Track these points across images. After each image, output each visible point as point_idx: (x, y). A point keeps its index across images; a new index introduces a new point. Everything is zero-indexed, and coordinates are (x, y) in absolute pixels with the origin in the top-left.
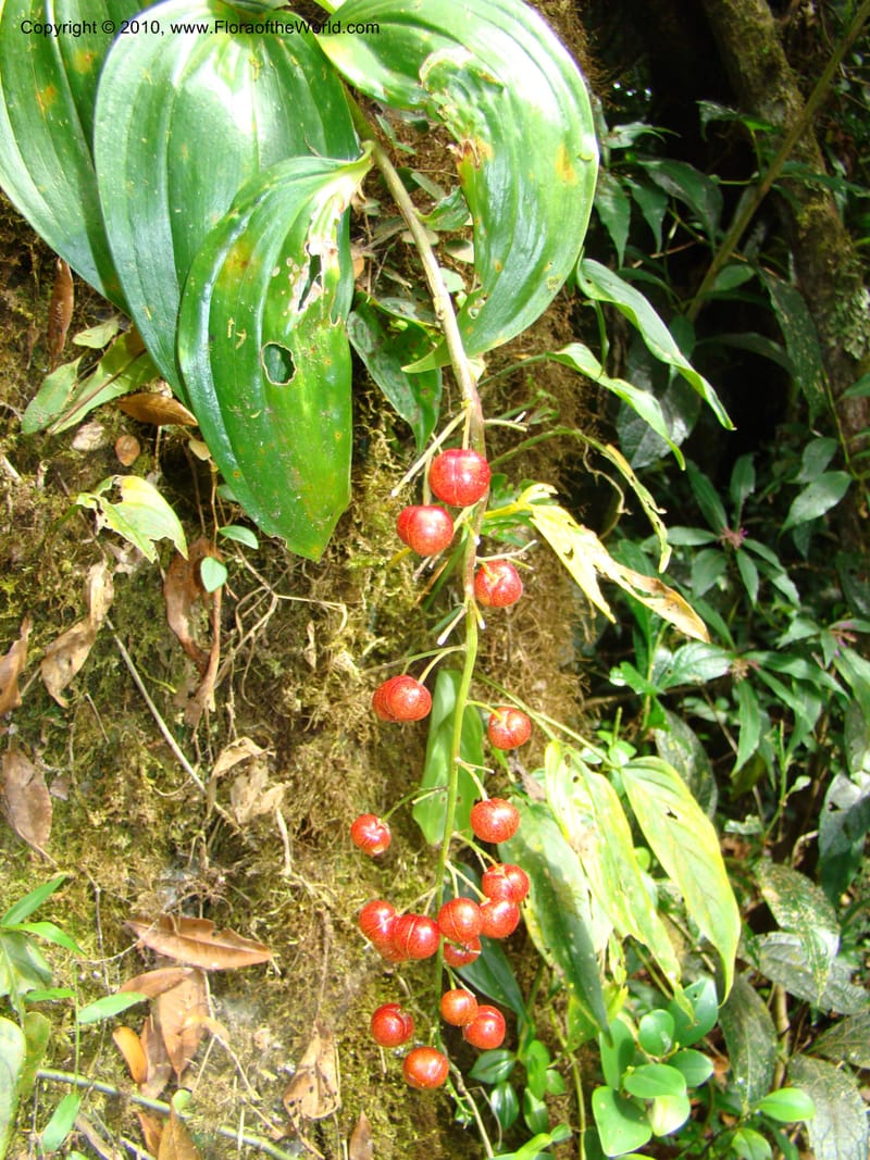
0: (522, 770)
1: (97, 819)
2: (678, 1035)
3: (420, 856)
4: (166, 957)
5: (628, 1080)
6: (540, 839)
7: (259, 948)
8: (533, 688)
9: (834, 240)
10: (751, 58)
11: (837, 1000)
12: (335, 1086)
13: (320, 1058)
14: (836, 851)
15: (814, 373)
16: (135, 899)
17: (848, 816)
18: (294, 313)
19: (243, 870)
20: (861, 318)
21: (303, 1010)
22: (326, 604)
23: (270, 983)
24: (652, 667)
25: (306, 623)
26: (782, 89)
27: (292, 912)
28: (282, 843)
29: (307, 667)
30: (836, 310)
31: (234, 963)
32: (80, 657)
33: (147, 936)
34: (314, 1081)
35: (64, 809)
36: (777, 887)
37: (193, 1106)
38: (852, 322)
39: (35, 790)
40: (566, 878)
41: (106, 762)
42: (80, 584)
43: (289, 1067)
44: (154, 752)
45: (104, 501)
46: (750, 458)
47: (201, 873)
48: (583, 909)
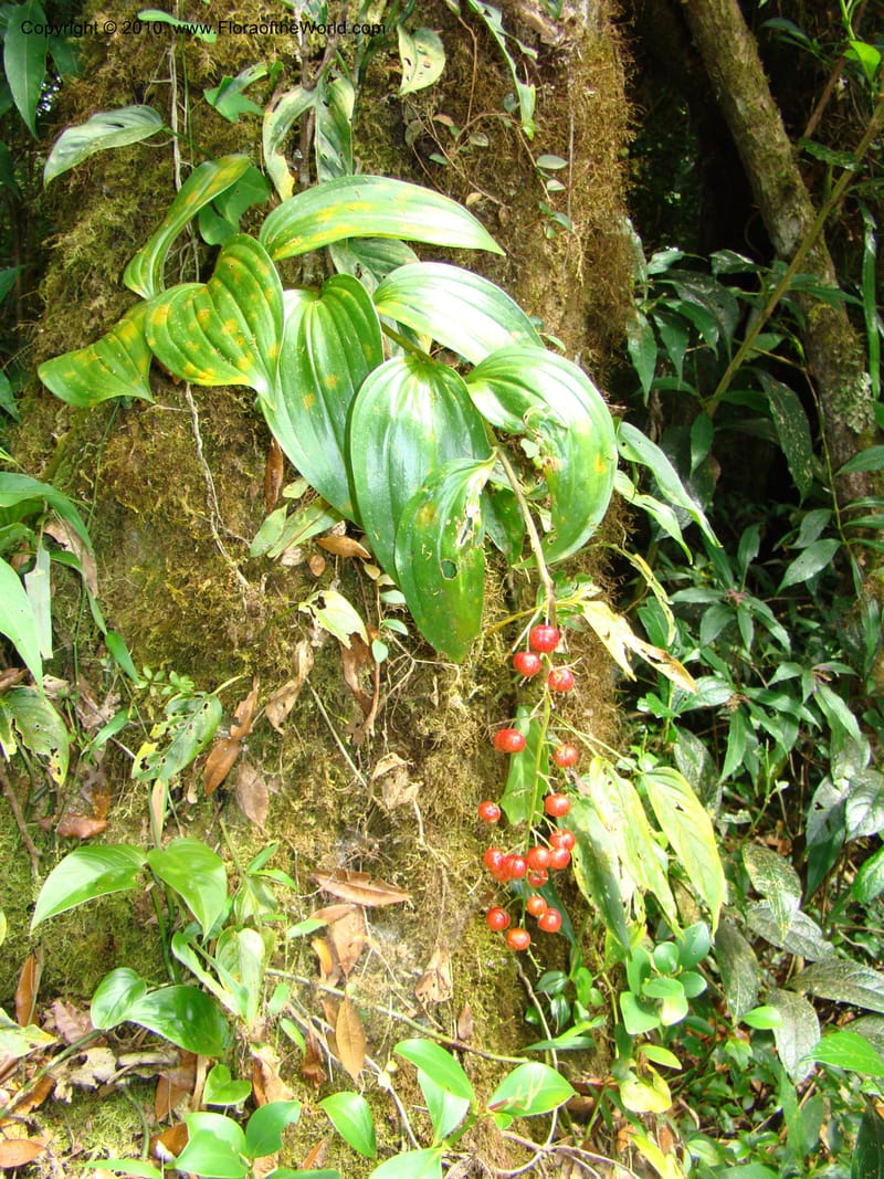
0: (575, 775)
1: (297, 805)
2: (682, 960)
3: (505, 833)
4: (338, 898)
5: (645, 988)
6: (585, 821)
7: (400, 892)
8: (585, 714)
9: (840, 334)
10: (771, 180)
11: (809, 951)
12: (450, 983)
13: (440, 965)
14: (819, 841)
15: (804, 462)
16: (319, 858)
17: (831, 813)
18: (458, 545)
19: (390, 840)
20: (861, 398)
21: (428, 934)
22: (445, 665)
23: (407, 915)
24: (672, 695)
25: (431, 676)
26: (797, 206)
27: (422, 868)
28: (416, 822)
29: (432, 705)
30: (840, 392)
31: (383, 902)
32: (290, 702)
33: (326, 884)
34: (435, 980)
35: (274, 799)
36: (757, 863)
37: (359, 993)
38: (854, 402)
39: (258, 788)
40: (604, 849)
41: (302, 769)
42: (290, 655)
43: (419, 971)
44: (334, 762)
45: (314, 607)
46: (756, 528)
47: (362, 842)
48: (614, 869)
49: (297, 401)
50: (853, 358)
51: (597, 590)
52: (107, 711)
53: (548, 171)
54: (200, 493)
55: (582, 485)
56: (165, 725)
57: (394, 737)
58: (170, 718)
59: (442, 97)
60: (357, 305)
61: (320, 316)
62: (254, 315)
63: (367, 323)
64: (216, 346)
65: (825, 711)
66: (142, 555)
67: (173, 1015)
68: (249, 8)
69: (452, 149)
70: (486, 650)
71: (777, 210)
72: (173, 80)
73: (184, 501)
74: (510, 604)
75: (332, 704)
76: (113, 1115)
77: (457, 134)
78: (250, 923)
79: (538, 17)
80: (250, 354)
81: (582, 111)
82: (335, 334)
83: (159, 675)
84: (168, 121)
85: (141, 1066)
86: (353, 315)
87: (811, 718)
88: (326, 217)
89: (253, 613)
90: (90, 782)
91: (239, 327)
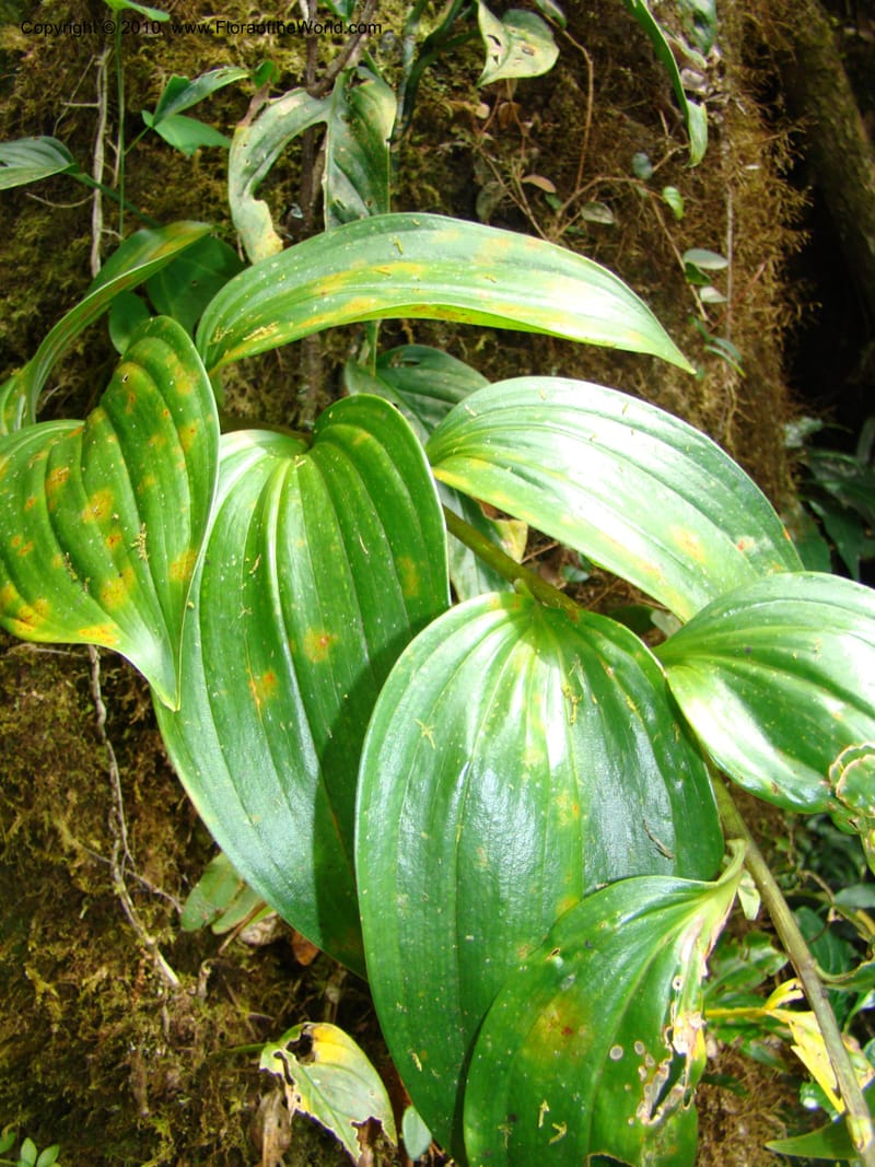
45: (292, 1059)
49: (237, 685)
53: (702, 273)
54: (95, 806)
59: (535, 151)
60: (387, 463)
61: (303, 489)
62: (151, 481)
63: (409, 505)
64: (64, 547)
68: (234, 11)
69: (553, 228)
72: (102, 104)
73: (62, 825)
77: (560, 205)
80: (129, 570)
82: (334, 529)
84: (87, 165)
86: (379, 488)
88: (333, 287)
89: (180, 1039)
91: (117, 508)
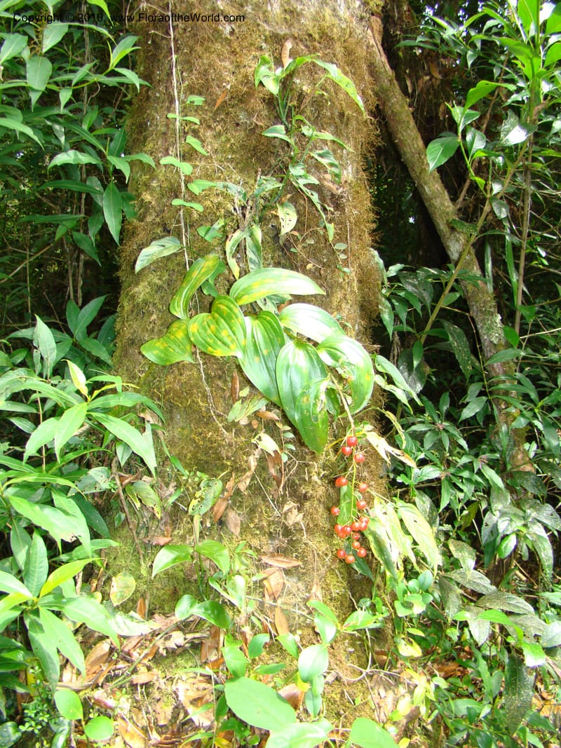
0: (368, 508)
1: (251, 526)
2: (421, 587)
4: (271, 565)
5: (405, 598)
6: (375, 527)
7: (297, 561)
9: (483, 296)
10: (444, 223)
11: (484, 589)
12: (321, 599)
13: (316, 592)
14: (489, 541)
15: (468, 362)
16: (262, 548)
17: (492, 527)
18: (318, 409)
19: (292, 539)
20: (496, 327)
21: (310, 579)
22: (311, 463)
23: (301, 571)
24: (413, 476)
25: (305, 468)
26: (458, 235)
27: (306, 550)
28: (302, 530)
29: (305, 480)
30: (486, 324)
31: (290, 566)
32: (248, 481)
33: (265, 559)
34: (315, 598)
35: (242, 523)
36: (455, 546)
37: (283, 604)
38: (493, 329)
39: (236, 519)
40: (383, 538)
41: (252, 511)
42: (247, 461)
43: (307, 594)
44: (266, 506)
45: (258, 440)
46: (448, 394)
47: (280, 540)
48: (388, 546)
49: (253, 359)
50: (491, 307)
51: (372, 427)
52: (171, 489)
53: (339, 251)
54: (205, 396)
55: (362, 385)
56: (201, 491)
57: (291, 496)
58: (203, 489)
60: (273, 322)
61: (259, 327)
62: (234, 328)
63: (278, 329)
64: (220, 340)
65: (487, 477)
66: (181, 424)
67: (210, 612)
69: (299, 246)
70: (326, 456)
71: (448, 238)
72: (183, 224)
73: (199, 400)
74: (335, 436)
75: (264, 481)
76: (183, 661)
77: (301, 239)
78: (238, 573)
79: (331, 185)
80: (234, 343)
81: (352, 219)
82: (266, 334)
83: (192, 474)
84: (182, 243)
85: (195, 638)
86: (272, 327)
87: (480, 480)
88: (256, 286)
89: (230, 445)
90: (162, 522)
91: (228, 333)
